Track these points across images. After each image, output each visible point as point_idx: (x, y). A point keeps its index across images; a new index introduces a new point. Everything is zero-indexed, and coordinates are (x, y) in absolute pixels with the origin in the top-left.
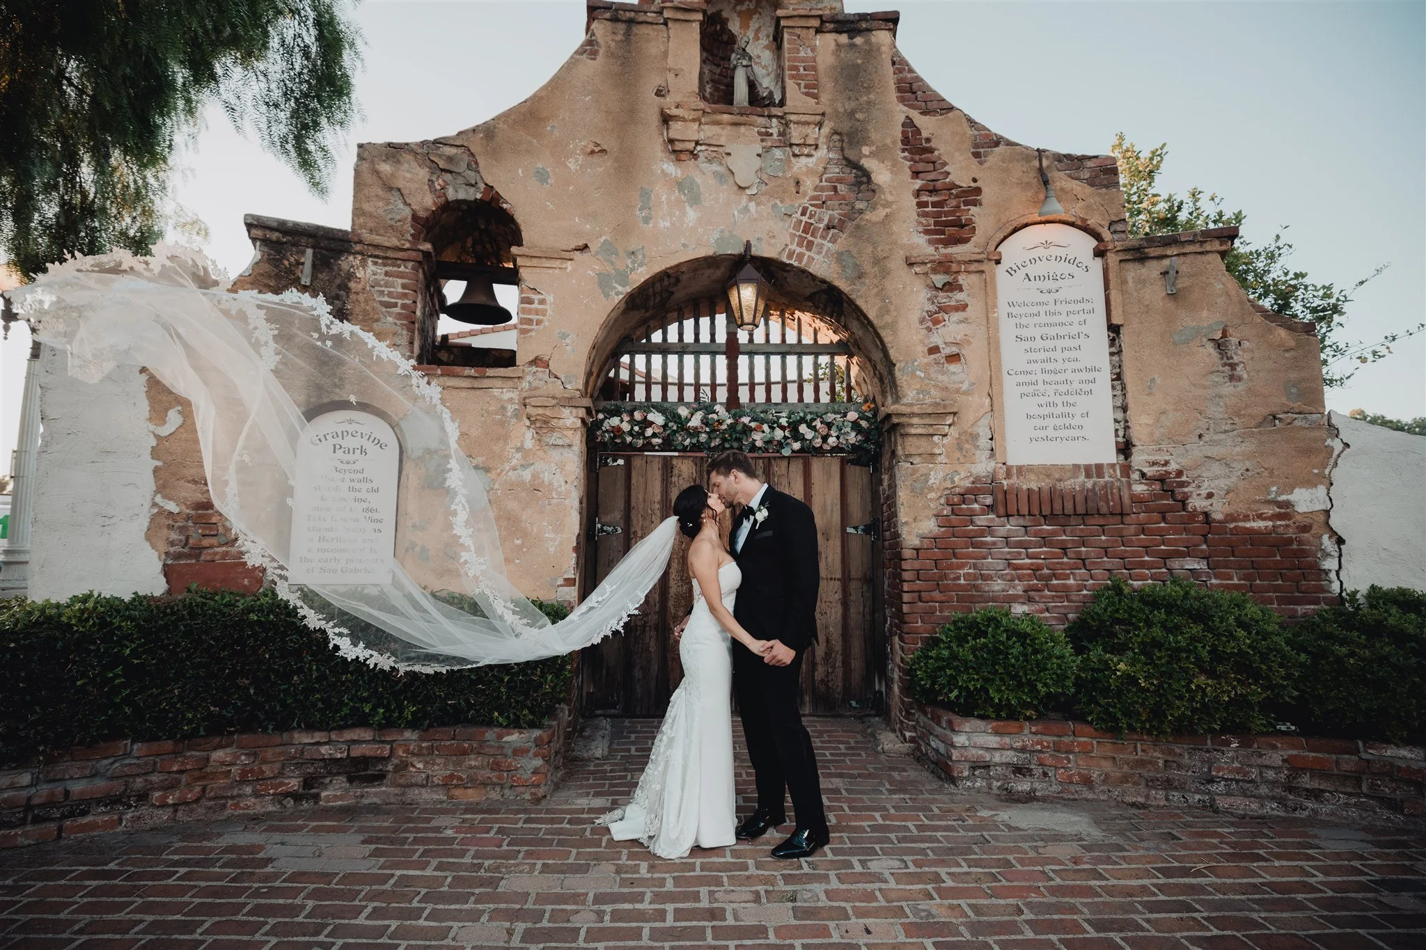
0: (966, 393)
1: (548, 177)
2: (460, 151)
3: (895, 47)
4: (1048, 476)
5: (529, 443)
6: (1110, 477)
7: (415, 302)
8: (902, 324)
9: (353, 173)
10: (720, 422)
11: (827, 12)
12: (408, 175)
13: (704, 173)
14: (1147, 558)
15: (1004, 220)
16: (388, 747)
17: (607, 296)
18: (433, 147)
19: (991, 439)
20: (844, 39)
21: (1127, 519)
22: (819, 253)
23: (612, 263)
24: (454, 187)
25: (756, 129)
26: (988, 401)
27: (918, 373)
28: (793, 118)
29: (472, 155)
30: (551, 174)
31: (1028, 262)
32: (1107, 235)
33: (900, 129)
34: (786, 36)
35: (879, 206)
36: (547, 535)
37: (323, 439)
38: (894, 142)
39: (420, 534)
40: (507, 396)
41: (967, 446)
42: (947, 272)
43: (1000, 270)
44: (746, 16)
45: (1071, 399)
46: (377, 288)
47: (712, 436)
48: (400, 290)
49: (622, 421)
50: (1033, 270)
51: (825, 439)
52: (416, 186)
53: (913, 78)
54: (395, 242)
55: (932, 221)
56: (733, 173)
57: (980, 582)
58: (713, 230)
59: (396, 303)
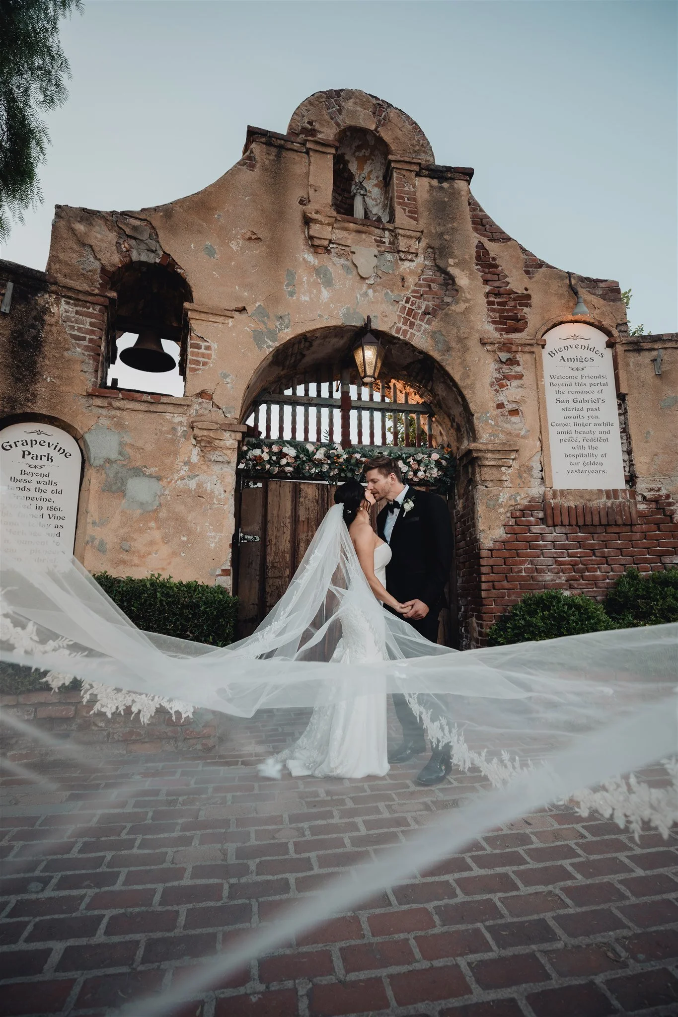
0: (524, 437)
1: (215, 253)
2: (143, 223)
3: (470, 193)
4: (582, 497)
5: (195, 459)
6: (623, 498)
7: (100, 338)
8: (478, 385)
9: (51, 227)
10: (338, 456)
11: (424, 162)
12: (99, 236)
13: (335, 264)
14: (648, 556)
15: (547, 318)
16: (73, 708)
17: (260, 348)
18: (121, 217)
19: (541, 471)
20: (435, 182)
21: (635, 529)
22: (419, 331)
23: (264, 323)
24: (138, 251)
25: (373, 238)
26: (539, 443)
27: (490, 421)
28: (401, 231)
29: (153, 228)
30: (217, 251)
31: (563, 348)
32: (615, 333)
33: (475, 249)
34: (395, 175)
35: (461, 301)
36: (208, 534)
37: (13, 445)
38: (471, 258)
39: (99, 529)
40: (177, 419)
41: (525, 475)
42: (509, 351)
43: (545, 352)
44: (362, 161)
45: (594, 444)
46: (68, 323)
47: (332, 467)
48: (88, 327)
49: (263, 452)
50: (566, 354)
51: (415, 473)
52: (105, 245)
53: (483, 215)
54: (85, 287)
55: (497, 315)
56: (356, 267)
57: (536, 574)
58: (342, 307)
59: (85, 337)
